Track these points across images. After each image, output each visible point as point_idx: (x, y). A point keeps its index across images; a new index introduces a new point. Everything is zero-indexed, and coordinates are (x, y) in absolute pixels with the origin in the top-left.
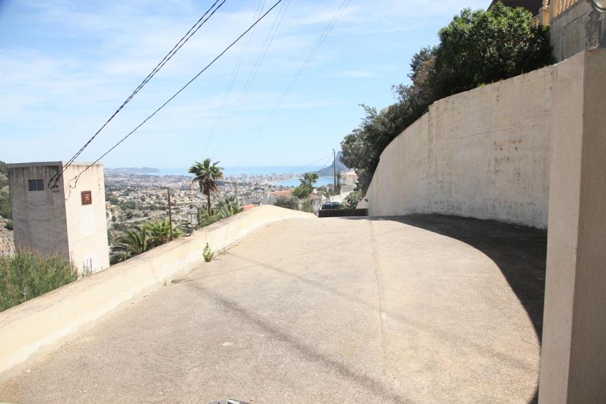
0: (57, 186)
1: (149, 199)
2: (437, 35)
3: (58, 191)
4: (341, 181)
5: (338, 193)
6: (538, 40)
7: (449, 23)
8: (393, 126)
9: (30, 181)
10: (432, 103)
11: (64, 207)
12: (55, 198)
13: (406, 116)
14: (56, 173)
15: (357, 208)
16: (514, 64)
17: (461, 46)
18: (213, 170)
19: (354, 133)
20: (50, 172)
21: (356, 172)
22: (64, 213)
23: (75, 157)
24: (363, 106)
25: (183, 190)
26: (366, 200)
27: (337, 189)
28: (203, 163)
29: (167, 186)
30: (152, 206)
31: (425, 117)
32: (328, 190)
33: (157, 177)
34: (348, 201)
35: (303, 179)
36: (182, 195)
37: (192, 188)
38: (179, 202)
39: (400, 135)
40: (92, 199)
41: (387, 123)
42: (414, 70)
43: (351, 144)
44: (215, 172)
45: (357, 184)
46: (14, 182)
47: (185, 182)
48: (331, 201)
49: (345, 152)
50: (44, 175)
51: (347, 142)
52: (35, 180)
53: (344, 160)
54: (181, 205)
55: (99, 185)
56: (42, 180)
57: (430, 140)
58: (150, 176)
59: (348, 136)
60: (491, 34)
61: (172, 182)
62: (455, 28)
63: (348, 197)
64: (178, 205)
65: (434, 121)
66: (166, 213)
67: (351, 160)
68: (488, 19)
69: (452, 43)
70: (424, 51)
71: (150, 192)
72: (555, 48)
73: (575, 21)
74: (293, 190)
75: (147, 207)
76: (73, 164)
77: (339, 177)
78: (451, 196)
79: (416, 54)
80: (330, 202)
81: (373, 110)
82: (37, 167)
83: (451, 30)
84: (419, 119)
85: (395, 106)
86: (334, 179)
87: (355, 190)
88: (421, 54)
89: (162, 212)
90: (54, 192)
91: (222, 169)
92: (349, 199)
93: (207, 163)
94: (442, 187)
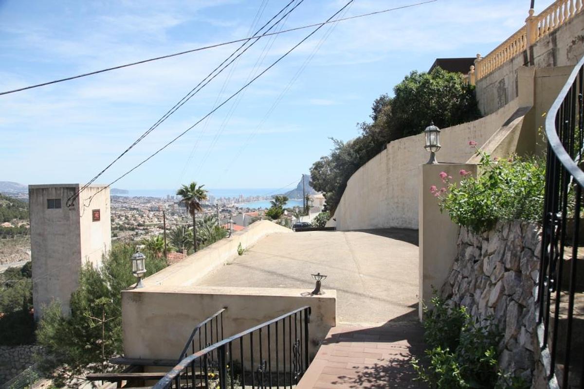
0: (73, 205)
1: (118, 220)
2: (392, 90)
3: (74, 209)
4: (310, 203)
5: (307, 214)
6: (467, 97)
7: (402, 80)
8: (358, 156)
9: (48, 200)
10: (389, 142)
11: (79, 223)
12: (71, 216)
13: (369, 149)
14: (73, 194)
15: (325, 227)
16: (449, 114)
17: (410, 100)
18: (199, 193)
19: (322, 160)
20: (67, 193)
21: (324, 195)
22: (79, 228)
23: (92, 181)
24: (332, 139)
25: (152, 211)
26: (334, 219)
27: (306, 211)
28: (190, 186)
29: (136, 207)
30: (121, 226)
31: (384, 153)
32: (297, 211)
33: (126, 198)
34: (317, 221)
35: (274, 201)
36: (151, 216)
37: (161, 210)
38: (147, 223)
39: (364, 166)
40: (101, 217)
41: (353, 154)
42: (375, 112)
43: (319, 170)
44: (200, 194)
45: (325, 206)
46: (34, 201)
47: (153, 203)
48: (301, 221)
49: (314, 177)
50: (62, 195)
51: (316, 168)
52: (53, 199)
53: (313, 184)
54: (150, 226)
55: (106, 205)
56: (60, 200)
57: (388, 170)
58: (119, 197)
59: (316, 163)
60: (432, 93)
61: (141, 203)
62: (406, 87)
63: (317, 217)
64: (147, 226)
65: (391, 156)
66: (135, 233)
67: (319, 184)
68: (430, 81)
69: (403, 98)
70: (382, 96)
71: (119, 213)
72: (480, 103)
73: (491, 86)
74: (266, 211)
75: (116, 227)
76: (90, 186)
77: (308, 199)
78: (404, 214)
79: (377, 100)
80: (299, 222)
81: (341, 142)
82: (56, 188)
83: (403, 87)
84: (380, 154)
85: (359, 139)
86: (303, 202)
87: (323, 211)
88: (380, 99)
89: (132, 233)
90: (70, 210)
91: (207, 192)
92: (317, 219)
93: (193, 186)
94: (397, 207)
